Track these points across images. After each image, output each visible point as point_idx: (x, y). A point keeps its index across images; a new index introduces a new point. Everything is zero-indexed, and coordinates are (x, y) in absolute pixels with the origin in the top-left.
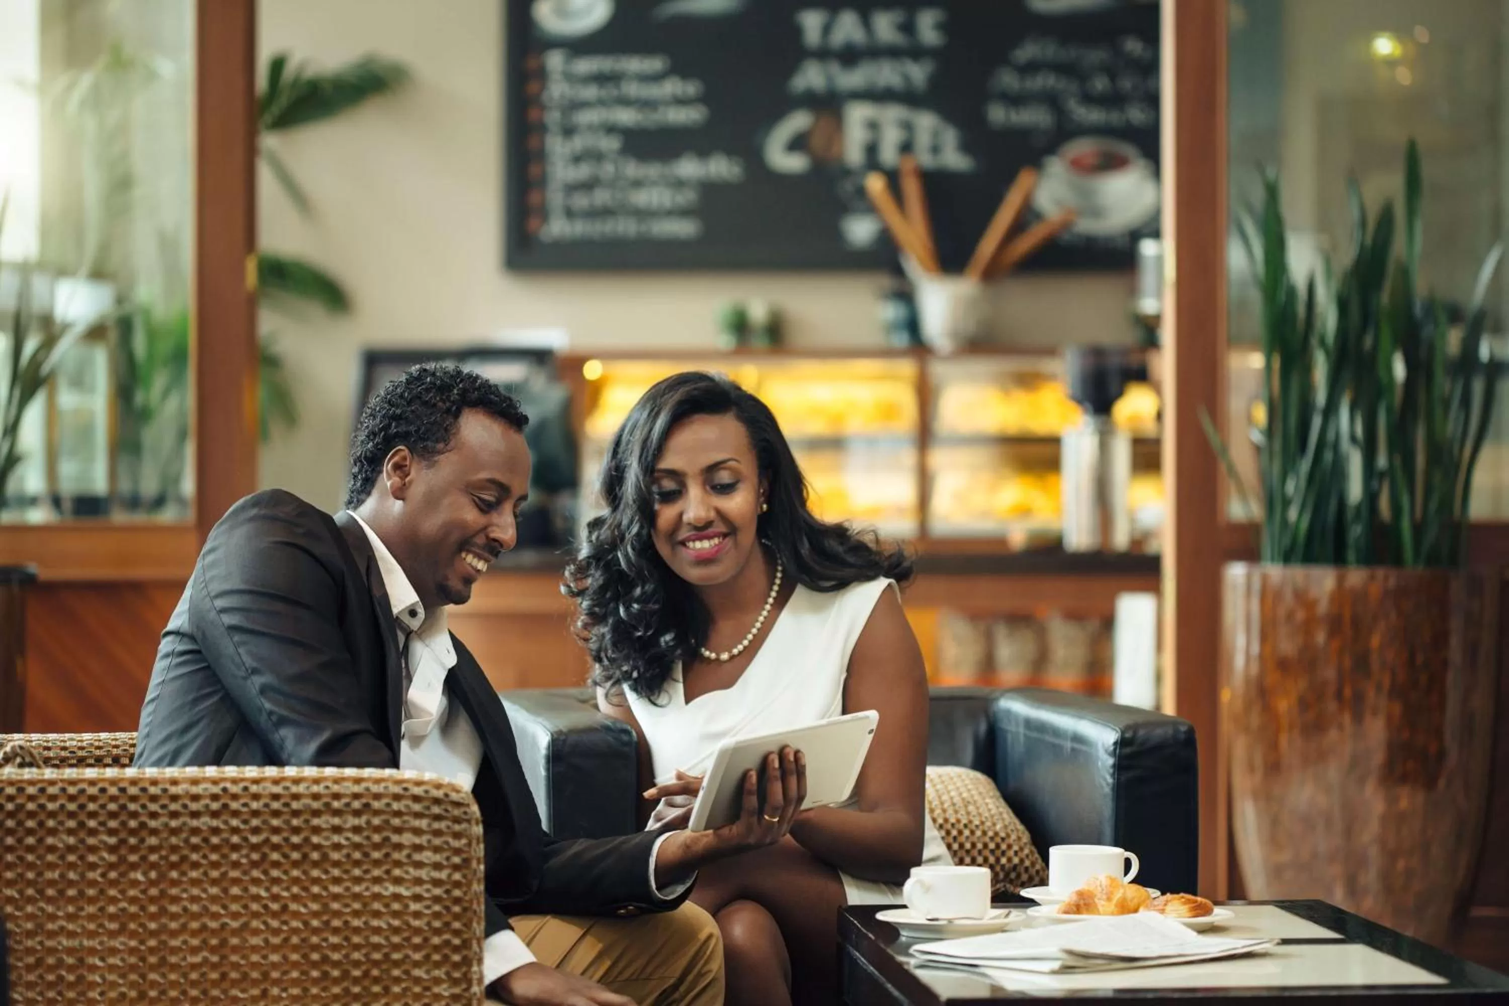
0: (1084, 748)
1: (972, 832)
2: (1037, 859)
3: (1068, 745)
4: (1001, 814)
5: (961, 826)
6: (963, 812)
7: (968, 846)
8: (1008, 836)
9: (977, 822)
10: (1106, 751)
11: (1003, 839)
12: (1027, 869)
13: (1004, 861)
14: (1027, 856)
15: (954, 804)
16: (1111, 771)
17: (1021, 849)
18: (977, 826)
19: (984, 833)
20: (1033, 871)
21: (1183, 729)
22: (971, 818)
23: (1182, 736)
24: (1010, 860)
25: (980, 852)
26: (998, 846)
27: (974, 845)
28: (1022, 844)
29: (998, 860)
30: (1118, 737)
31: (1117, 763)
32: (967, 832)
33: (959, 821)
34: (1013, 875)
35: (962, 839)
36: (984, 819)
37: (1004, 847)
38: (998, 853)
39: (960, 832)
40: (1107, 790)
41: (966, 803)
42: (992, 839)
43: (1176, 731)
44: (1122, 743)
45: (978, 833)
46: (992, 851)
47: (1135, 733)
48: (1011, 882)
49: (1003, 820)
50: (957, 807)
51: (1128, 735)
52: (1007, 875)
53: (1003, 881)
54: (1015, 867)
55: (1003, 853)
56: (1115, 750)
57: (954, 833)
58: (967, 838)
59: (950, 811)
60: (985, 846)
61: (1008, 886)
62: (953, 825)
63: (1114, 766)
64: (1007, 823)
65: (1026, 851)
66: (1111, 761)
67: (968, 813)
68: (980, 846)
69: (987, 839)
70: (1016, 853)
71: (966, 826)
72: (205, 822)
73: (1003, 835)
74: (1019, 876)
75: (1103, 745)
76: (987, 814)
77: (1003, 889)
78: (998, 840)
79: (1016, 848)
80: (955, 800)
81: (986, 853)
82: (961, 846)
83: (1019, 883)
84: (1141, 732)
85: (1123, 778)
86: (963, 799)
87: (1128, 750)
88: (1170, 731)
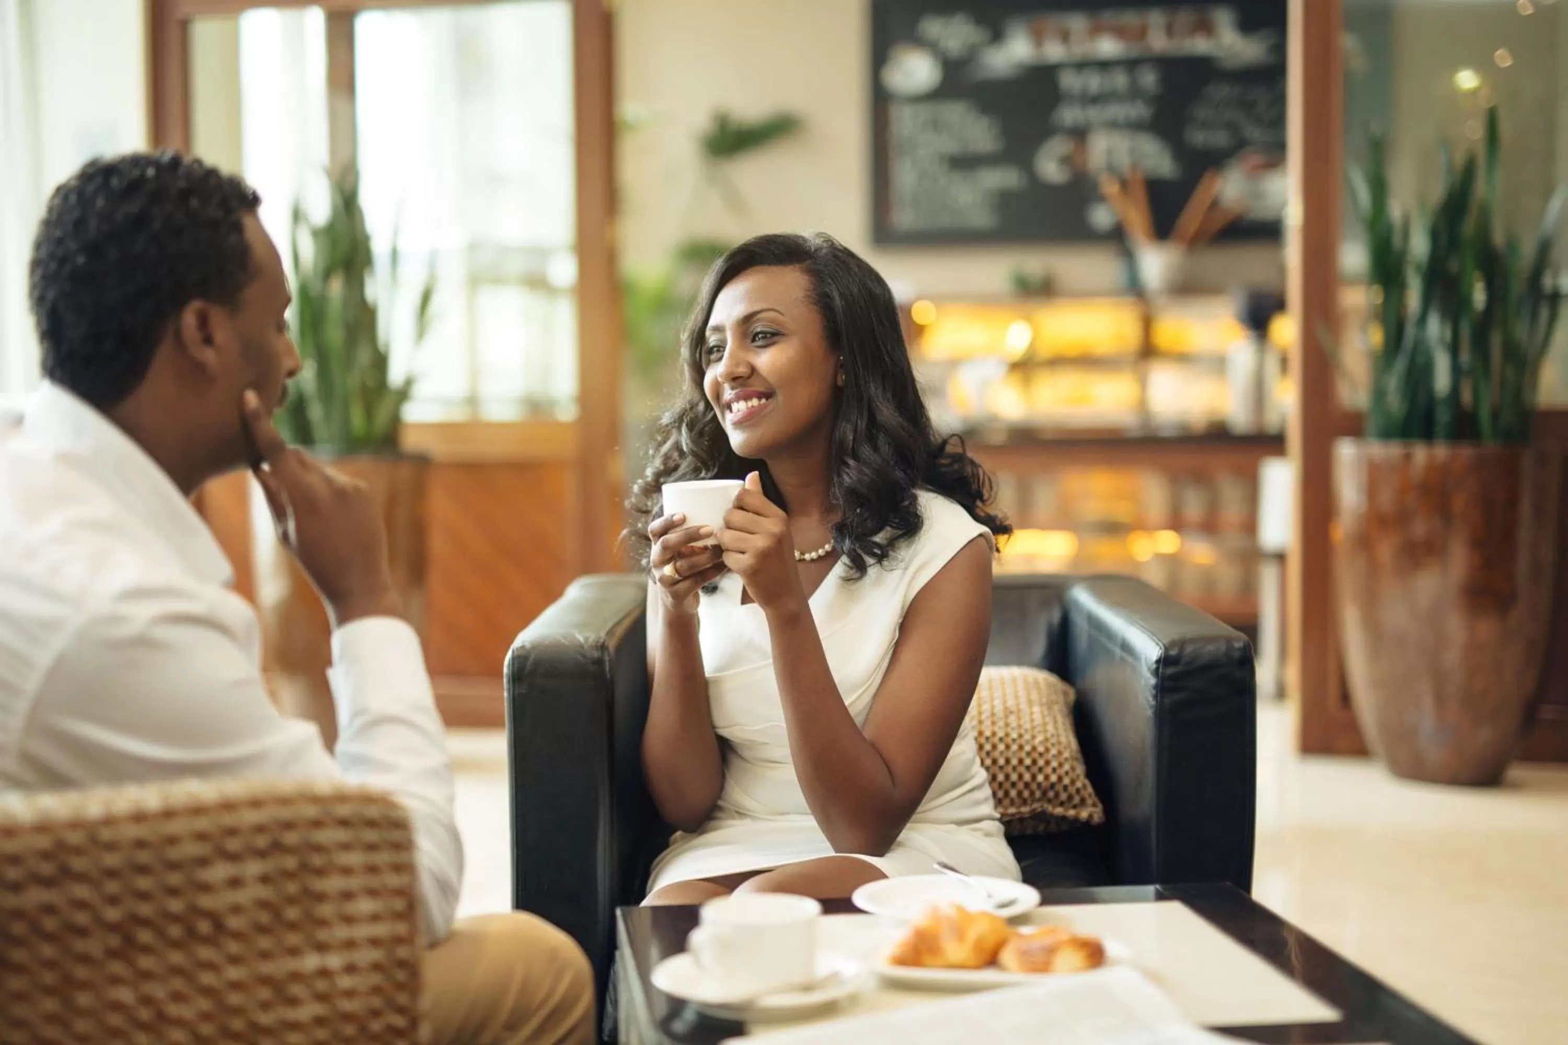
0: (1130, 659)
1: (1008, 747)
2: (1078, 776)
3: (1118, 652)
4: (1045, 724)
5: (996, 740)
6: (1001, 723)
7: (1001, 762)
8: (1047, 750)
9: (1014, 735)
10: (1149, 669)
11: (1041, 755)
12: (1065, 788)
13: (1040, 778)
14: (1067, 773)
15: (993, 715)
16: (1154, 692)
17: (1061, 765)
18: (1014, 740)
19: (1021, 747)
20: (1072, 790)
21: (1237, 645)
22: (1009, 730)
23: (1237, 655)
24: (1047, 777)
25: (1014, 768)
26: (1034, 762)
27: (1008, 761)
28: (1062, 759)
29: (1034, 777)
30: (1161, 654)
31: (1159, 683)
32: (1001, 747)
33: (994, 734)
34: (1051, 794)
35: (996, 754)
36: (1022, 732)
37: (1041, 762)
38: (1035, 769)
39: (994, 747)
40: (1150, 712)
41: (1008, 712)
42: (1028, 754)
43: (1230, 647)
44: (1164, 661)
45: (1014, 747)
46: (1028, 768)
47: (1182, 648)
48: (1049, 801)
49: (1046, 731)
50: (995, 719)
51: (1173, 652)
52: (1044, 793)
53: (1039, 800)
54: (1052, 786)
55: (1040, 770)
56: (1157, 669)
57: (988, 747)
58: (1002, 753)
59: (988, 723)
60: (1021, 761)
61: (1046, 806)
62: (987, 739)
63: (1156, 687)
64: (1049, 735)
65: (1067, 767)
66: (1153, 681)
67: (1007, 725)
68: (1014, 762)
69: (1023, 755)
70: (1054, 770)
71: (1001, 739)
72: (35, 897)
73: (1041, 749)
74: (1057, 795)
75: (1146, 659)
76: (1028, 726)
77: (1040, 810)
78: (1035, 755)
79: (1054, 764)
80: (996, 710)
81: (1022, 769)
82: (995, 762)
83: (1059, 802)
84: (1189, 649)
85: (1167, 701)
86: (1006, 709)
87: (1170, 671)
88: (1223, 648)
